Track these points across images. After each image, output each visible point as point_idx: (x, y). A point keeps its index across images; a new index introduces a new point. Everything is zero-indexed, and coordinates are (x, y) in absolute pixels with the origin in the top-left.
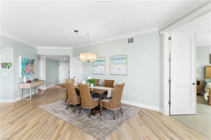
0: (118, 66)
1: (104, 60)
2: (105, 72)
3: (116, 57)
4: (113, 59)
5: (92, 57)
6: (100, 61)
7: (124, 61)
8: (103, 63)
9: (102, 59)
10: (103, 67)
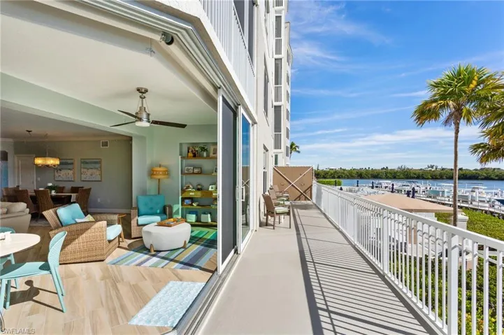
0: (90, 171)
1: (72, 164)
2: (74, 177)
3: (87, 161)
4: (84, 162)
5: (52, 162)
6: (67, 164)
7: (98, 166)
8: (70, 167)
9: (69, 161)
10: (71, 172)
